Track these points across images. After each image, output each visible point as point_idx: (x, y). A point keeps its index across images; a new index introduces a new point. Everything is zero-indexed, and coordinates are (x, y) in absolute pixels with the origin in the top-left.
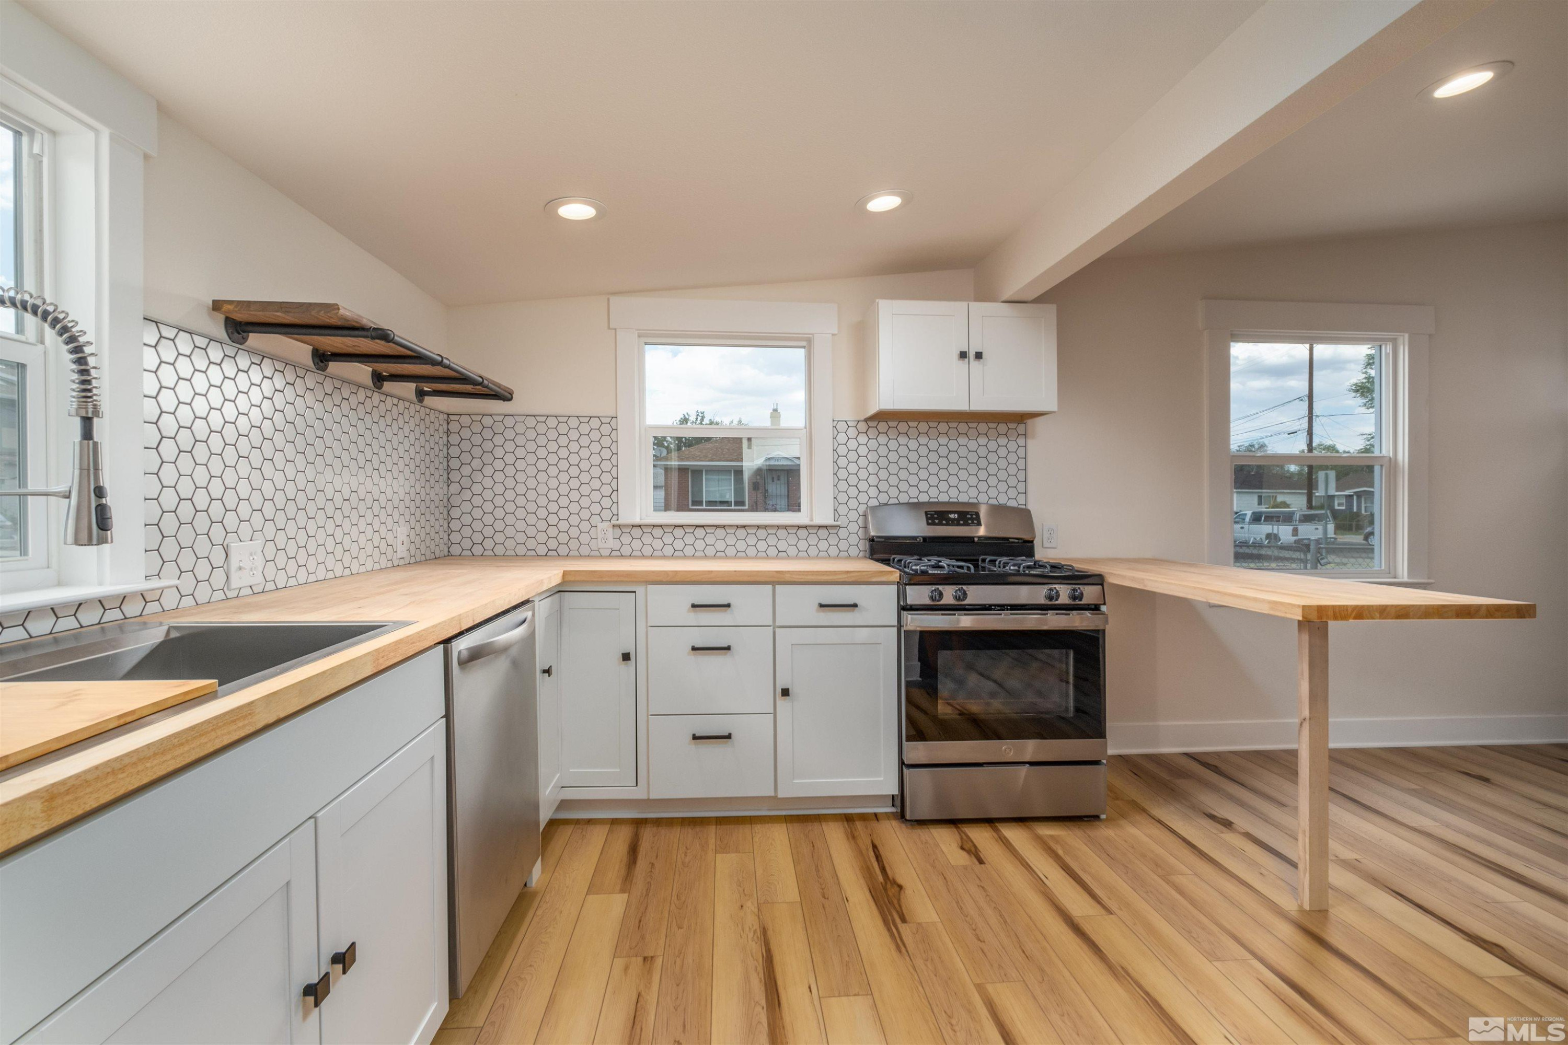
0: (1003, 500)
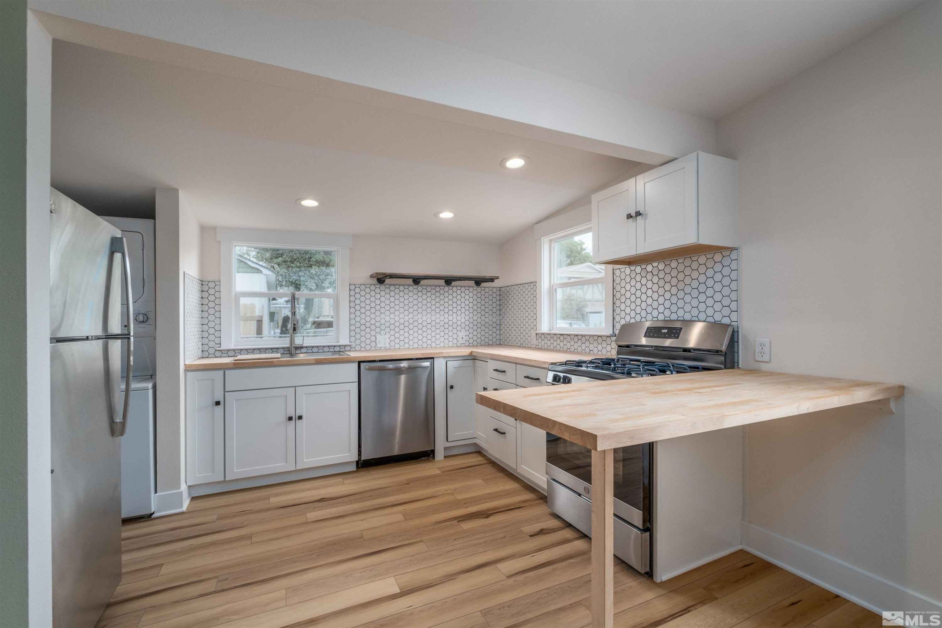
0: (718, 317)
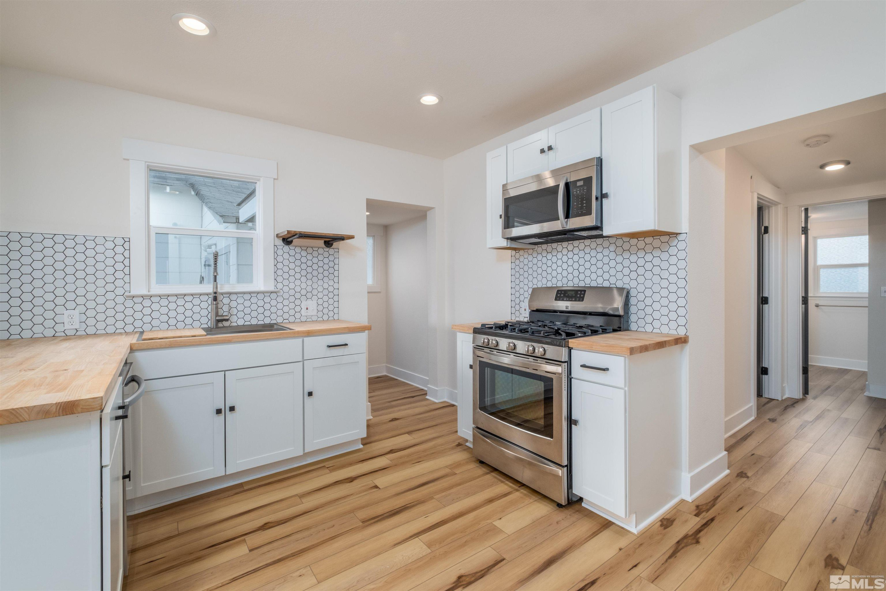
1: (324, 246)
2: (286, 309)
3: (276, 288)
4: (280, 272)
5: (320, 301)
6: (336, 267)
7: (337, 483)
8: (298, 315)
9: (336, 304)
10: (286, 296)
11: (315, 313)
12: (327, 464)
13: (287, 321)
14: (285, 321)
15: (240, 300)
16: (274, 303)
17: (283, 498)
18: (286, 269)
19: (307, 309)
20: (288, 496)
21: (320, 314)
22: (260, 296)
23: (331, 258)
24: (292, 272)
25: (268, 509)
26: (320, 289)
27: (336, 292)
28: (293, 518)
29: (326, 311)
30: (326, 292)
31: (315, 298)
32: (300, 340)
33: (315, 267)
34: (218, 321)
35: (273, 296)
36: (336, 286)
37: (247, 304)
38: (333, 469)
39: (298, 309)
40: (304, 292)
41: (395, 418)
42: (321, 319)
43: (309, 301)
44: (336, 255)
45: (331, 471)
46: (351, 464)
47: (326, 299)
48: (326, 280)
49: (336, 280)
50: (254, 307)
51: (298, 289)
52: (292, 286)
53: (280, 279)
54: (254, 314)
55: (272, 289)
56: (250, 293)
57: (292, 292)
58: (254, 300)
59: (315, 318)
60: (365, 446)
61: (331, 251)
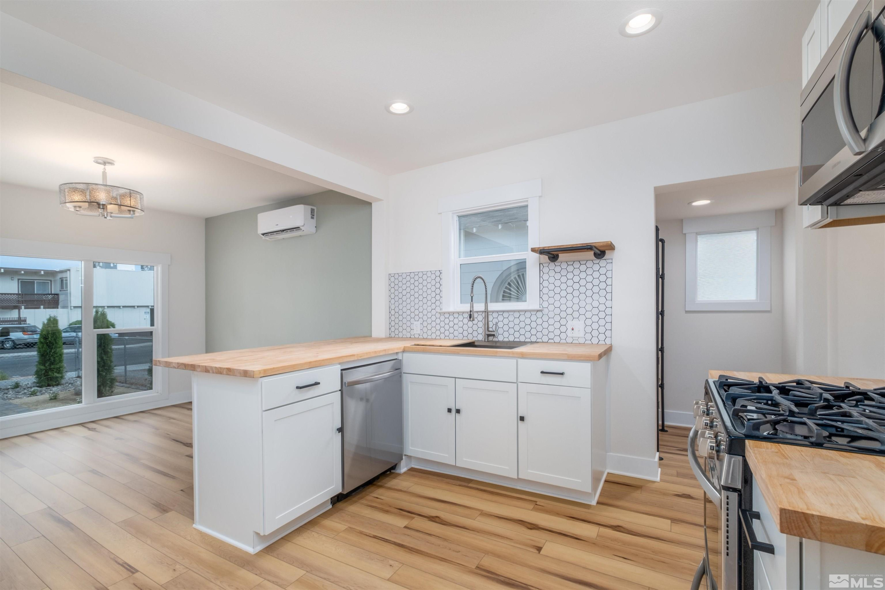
1: (593, 257)
2: (551, 328)
3: (541, 306)
4: (545, 291)
5: (589, 322)
6: (609, 282)
7: (521, 522)
8: (563, 336)
9: (608, 326)
10: (551, 315)
11: (582, 334)
12: (540, 501)
13: (552, 341)
14: (550, 341)
15: (511, 318)
16: (539, 321)
17: (471, 506)
18: (551, 287)
19: (573, 329)
20: (476, 508)
21: (589, 336)
22: (528, 314)
23: (602, 271)
24: (557, 290)
25: (454, 508)
26: (589, 307)
27: (608, 311)
28: (452, 526)
29: (595, 333)
30: (595, 311)
31: (582, 318)
32: (514, 361)
33: (583, 282)
34: (489, 335)
35: (539, 314)
36: (608, 304)
37: (517, 321)
38: (538, 508)
39: (563, 329)
40: (569, 311)
41: (689, 495)
42: (590, 342)
43: (575, 322)
44: (609, 267)
45: (534, 509)
46: (558, 514)
47: (595, 319)
48: (596, 297)
49: (609, 296)
50: (522, 325)
51: (563, 308)
52: (557, 304)
53: (545, 297)
54: (522, 331)
55: (537, 307)
56: (519, 311)
57: (557, 311)
58: (522, 318)
59: (582, 341)
60: (599, 505)
61: (602, 262)
